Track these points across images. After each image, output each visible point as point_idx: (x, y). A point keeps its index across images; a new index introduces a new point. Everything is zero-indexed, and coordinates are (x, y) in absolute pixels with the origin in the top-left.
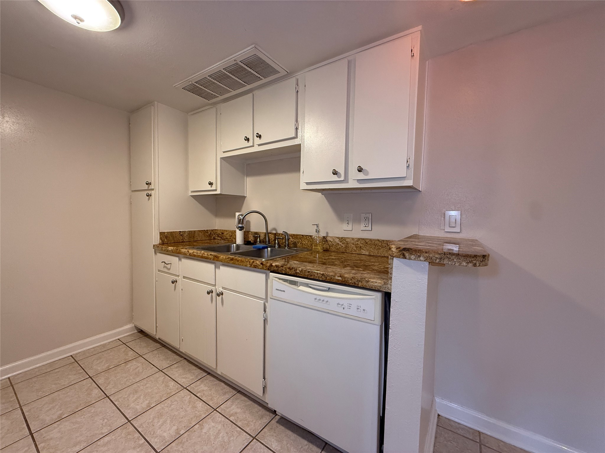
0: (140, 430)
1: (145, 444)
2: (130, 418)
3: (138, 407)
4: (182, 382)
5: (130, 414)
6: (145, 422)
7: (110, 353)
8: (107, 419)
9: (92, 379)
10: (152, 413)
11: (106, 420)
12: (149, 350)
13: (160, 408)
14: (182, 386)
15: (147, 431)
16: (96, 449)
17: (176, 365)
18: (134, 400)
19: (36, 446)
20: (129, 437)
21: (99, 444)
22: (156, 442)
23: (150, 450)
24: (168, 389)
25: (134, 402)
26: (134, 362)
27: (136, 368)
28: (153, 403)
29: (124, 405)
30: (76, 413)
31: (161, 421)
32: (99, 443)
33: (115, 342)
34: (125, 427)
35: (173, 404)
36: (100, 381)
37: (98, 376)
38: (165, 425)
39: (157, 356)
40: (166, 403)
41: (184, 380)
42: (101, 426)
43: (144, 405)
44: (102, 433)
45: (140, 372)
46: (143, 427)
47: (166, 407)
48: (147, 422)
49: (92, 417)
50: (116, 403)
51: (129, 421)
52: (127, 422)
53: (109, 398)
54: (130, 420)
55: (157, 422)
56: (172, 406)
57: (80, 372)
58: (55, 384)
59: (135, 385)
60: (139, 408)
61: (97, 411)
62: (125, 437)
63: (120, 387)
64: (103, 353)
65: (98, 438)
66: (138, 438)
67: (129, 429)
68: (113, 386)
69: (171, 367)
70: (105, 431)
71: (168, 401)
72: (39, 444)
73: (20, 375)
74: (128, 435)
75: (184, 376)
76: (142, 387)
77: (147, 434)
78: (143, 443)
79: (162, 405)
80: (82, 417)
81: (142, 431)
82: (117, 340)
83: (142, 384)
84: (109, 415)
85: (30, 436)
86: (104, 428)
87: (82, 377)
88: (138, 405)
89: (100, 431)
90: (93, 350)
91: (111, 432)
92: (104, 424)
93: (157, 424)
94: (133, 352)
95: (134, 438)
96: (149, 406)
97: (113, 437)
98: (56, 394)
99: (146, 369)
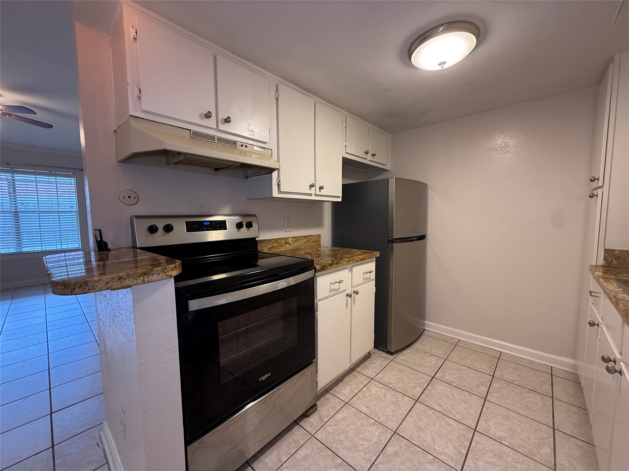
0: (473, 444)
1: (463, 455)
2: (479, 429)
3: (493, 429)
4: (562, 462)
5: (482, 427)
6: (483, 445)
7: (529, 372)
8: (467, 412)
9: (492, 379)
10: (496, 446)
11: (465, 411)
12: (569, 400)
13: (507, 451)
14: (555, 464)
15: (475, 451)
16: (441, 419)
17: (579, 442)
18: (498, 422)
19: (428, 385)
20: (462, 438)
21: (445, 419)
22: (470, 466)
23: (460, 463)
24: (537, 449)
25: (495, 423)
26: (538, 397)
27: (534, 403)
28: (507, 441)
29: (486, 417)
30: (459, 389)
31: (494, 460)
32: (447, 418)
33: (546, 367)
34: (468, 430)
35: (521, 465)
36: (495, 385)
37: (498, 380)
38: (492, 466)
39: (570, 414)
40: (517, 455)
41: (566, 464)
42: (459, 411)
43: (499, 434)
44: (454, 416)
45: (532, 409)
46: (476, 445)
47: (512, 458)
48: (484, 446)
49: (463, 401)
50: (484, 409)
51: (475, 430)
52: (473, 429)
53: (485, 401)
54: (477, 430)
55: (489, 457)
56: (518, 465)
57: (493, 367)
58: (472, 362)
59: (513, 414)
60: (493, 431)
61: (469, 401)
62: (460, 435)
63: (502, 403)
64: (523, 368)
65: (449, 415)
66: (465, 447)
67: (468, 434)
68: (498, 396)
69: (571, 438)
70: (457, 417)
71: (522, 458)
72: (430, 386)
73: (465, 343)
74: (463, 436)
75: (572, 461)
76: (516, 421)
77: (473, 453)
78: (463, 453)
79: (512, 452)
80: (459, 395)
81: (473, 446)
82: (549, 366)
83: (520, 419)
84: (470, 411)
85: (432, 377)
86: (459, 415)
87: (490, 371)
88: (495, 428)
89: (455, 414)
90: (520, 359)
91: (458, 422)
92: (462, 412)
93: (487, 457)
94: (550, 389)
95: (464, 443)
96: (501, 440)
97: (456, 426)
98: (465, 368)
99: (541, 413)
